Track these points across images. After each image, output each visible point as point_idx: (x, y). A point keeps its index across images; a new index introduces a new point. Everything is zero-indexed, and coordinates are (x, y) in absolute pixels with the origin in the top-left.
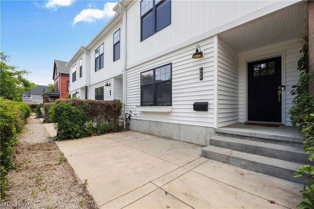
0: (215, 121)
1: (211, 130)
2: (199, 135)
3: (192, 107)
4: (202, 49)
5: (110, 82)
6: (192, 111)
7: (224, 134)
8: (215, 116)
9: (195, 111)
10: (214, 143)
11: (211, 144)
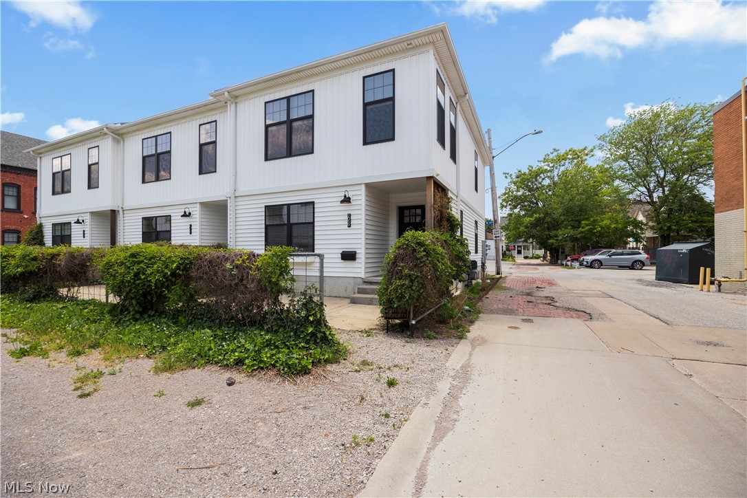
0: (363, 270)
1: (359, 280)
2: (346, 287)
3: (340, 256)
4: (350, 195)
5: (191, 210)
6: (340, 260)
7: (371, 283)
8: (363, 265)
9: (343, 261)
10: (361, 291)
11: (359, 293)
